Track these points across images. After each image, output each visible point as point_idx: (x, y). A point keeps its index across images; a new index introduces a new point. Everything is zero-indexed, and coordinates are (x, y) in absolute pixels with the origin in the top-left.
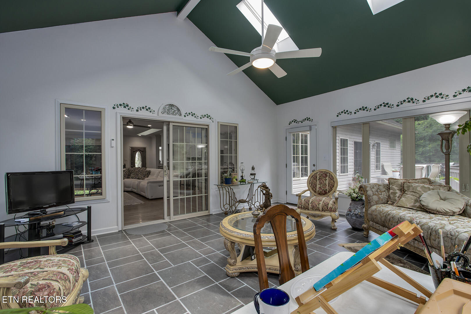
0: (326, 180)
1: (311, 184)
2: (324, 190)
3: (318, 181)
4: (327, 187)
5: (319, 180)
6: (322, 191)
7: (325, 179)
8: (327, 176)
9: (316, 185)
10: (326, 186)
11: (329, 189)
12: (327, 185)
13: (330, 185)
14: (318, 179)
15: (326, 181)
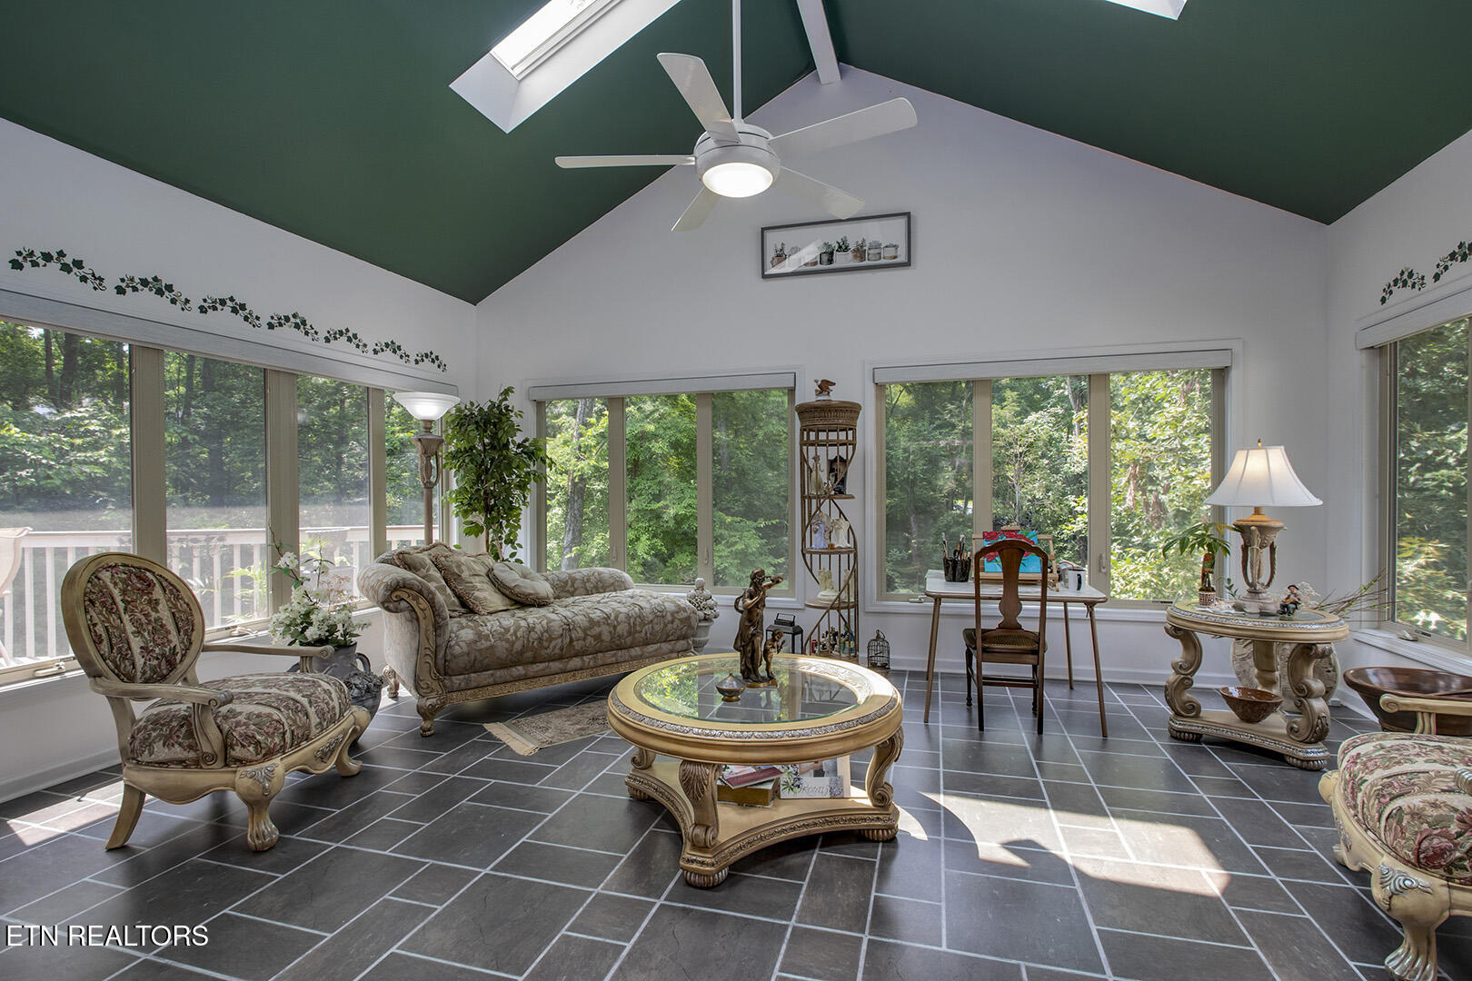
0: (154, 604)
1: (105, 647)
2: (163, 655)
3: (126, 618)
4: (173, 637)
5: (125, 609)
6: (159, 665)
7: (150, 601)
8: (150, 585)
9: (128, 643)
10: (168, 632)
11: (183, 642)
12: (171, 626)
13: (180, 624)
14: (121, 606)
15: (157, 611)
